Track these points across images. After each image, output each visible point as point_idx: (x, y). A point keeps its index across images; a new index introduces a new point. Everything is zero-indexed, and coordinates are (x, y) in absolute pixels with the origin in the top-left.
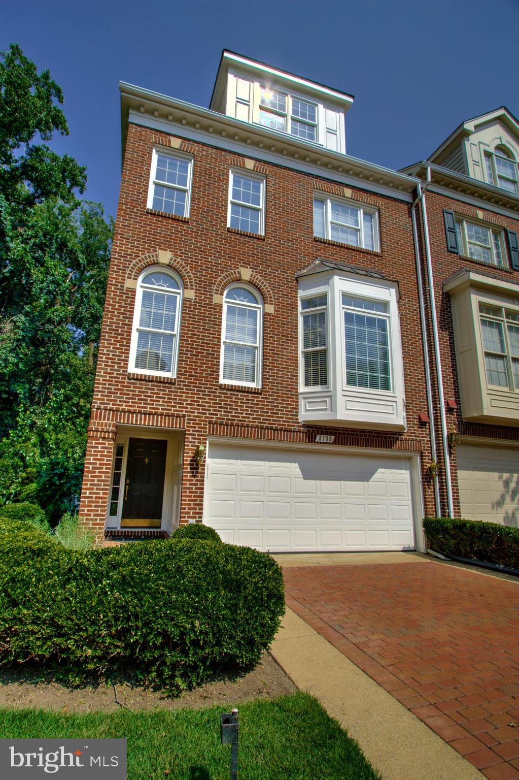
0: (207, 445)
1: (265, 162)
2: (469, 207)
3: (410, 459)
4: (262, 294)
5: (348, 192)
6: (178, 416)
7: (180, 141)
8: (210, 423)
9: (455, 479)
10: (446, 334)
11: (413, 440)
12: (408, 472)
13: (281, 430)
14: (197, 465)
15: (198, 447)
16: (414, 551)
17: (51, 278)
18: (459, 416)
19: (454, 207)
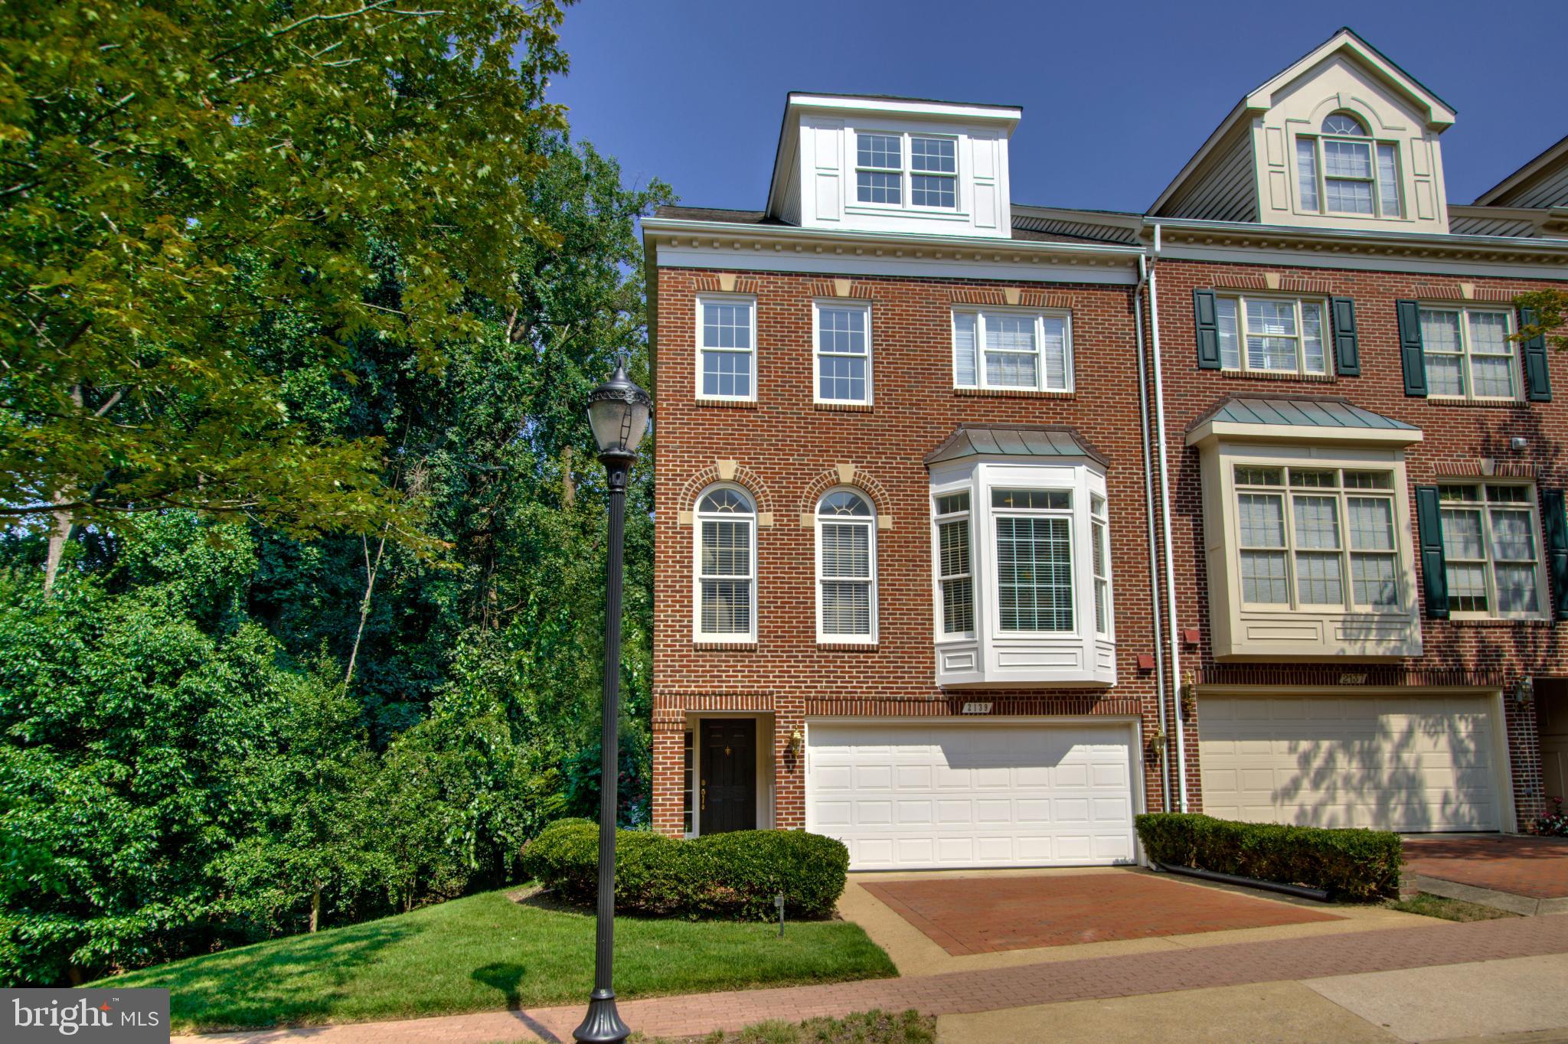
0: (806, 729)
1: (868, 277)
2: (1250, 270)
3: (1129, 726)
4: (874, 500)
5: (1013, 295)
6: (764, 694)
7: (733, 277)
8: (808, 699)
9: (1193, 754)
10: (1187, 521)
11: (1125, 698)
12: (1126, 747)
13: (909, 700)
14: (793, 757)
15: (792, 733)
16: (1133, 866)
17: (495, 369)
18: (1207, 653)
19: (1217, 276)
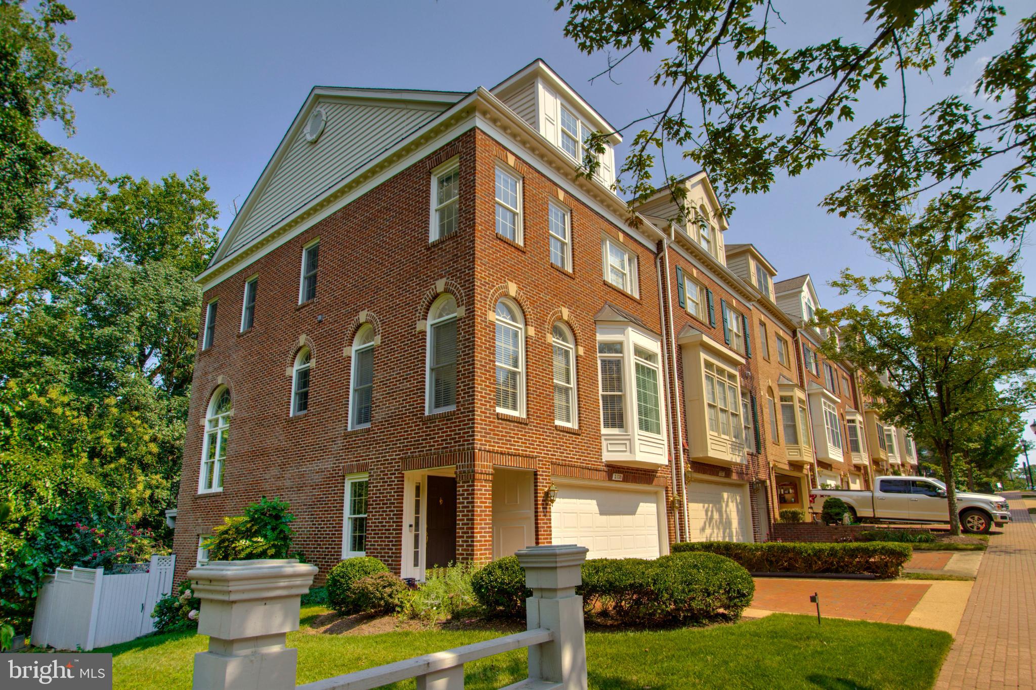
1: (569, 194)
3: (656, 493)
4: (575, 335)
5: (621, 236)
6: (532, 457)
7: (514, 158)
8: (552, 463)
9: (689, 511)
11: (662, 476)
12: (655, 505)
14: (546, 505)
15: (545, 487)
18: (688, 456)
19: (681, 262)
